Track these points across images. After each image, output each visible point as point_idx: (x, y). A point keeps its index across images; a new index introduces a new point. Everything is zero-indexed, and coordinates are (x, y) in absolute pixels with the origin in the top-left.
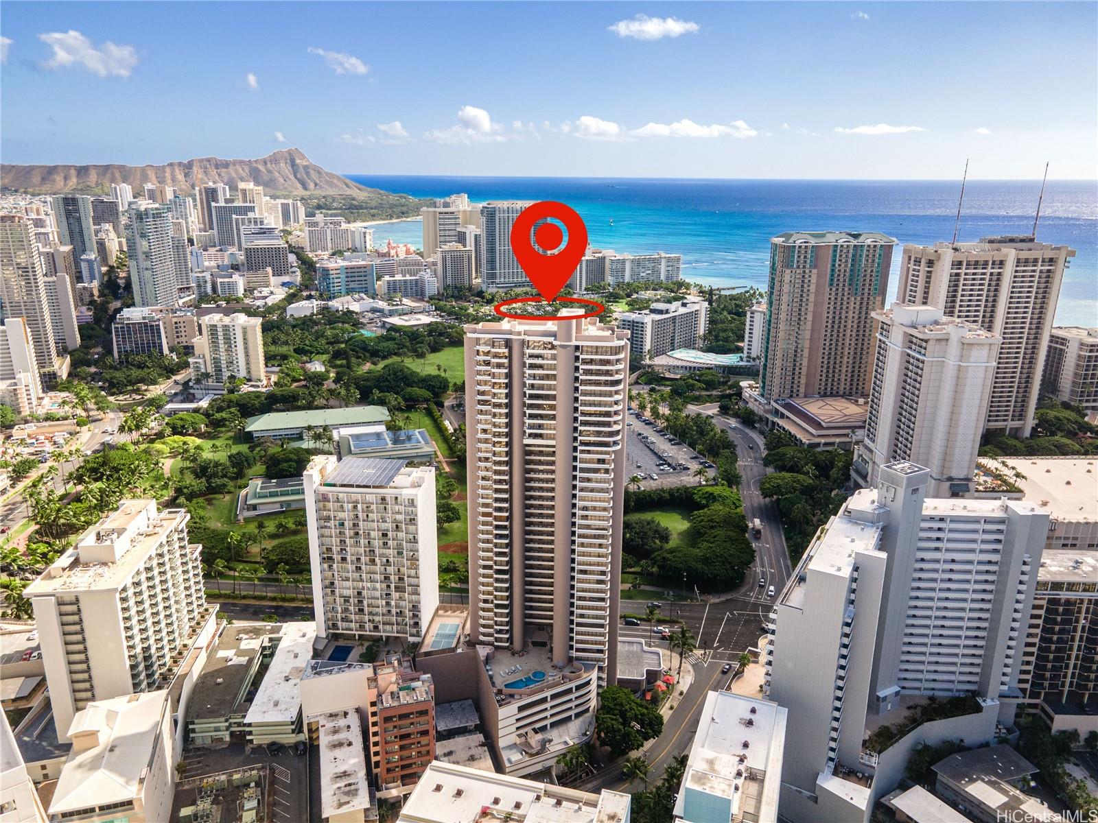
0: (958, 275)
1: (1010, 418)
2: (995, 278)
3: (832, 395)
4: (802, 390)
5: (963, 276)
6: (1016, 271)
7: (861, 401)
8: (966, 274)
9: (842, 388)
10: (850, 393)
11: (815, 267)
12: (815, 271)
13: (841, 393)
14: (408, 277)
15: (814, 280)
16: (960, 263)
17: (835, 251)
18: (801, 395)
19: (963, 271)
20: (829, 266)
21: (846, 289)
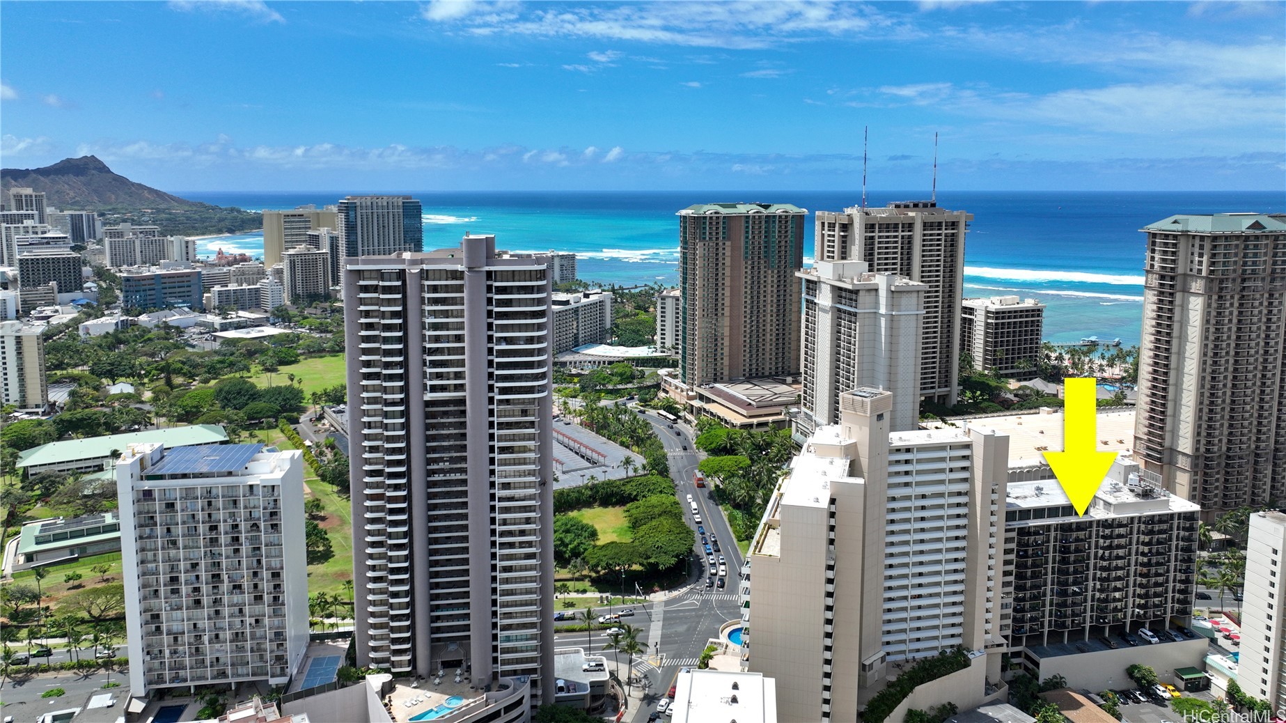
0: (872, 238)
1: (936, 385)
2: (906, 241)
3: (757, 377)
4: (726, 372)
5: (877, 240)
6: (924, 235)
7: (789, 379)
8: (880, 237)
9: (767, 369)
10: (777, 374)
11: (729, 239)
12: (728, 243)
13: (767, 374)
14: (245, 286)
15: (728, 253)
16: (873, 226)
17: (747, 222)
18: (726, 378)
19: (876, 234)
20: (743, 238)
21: (762, 262)
